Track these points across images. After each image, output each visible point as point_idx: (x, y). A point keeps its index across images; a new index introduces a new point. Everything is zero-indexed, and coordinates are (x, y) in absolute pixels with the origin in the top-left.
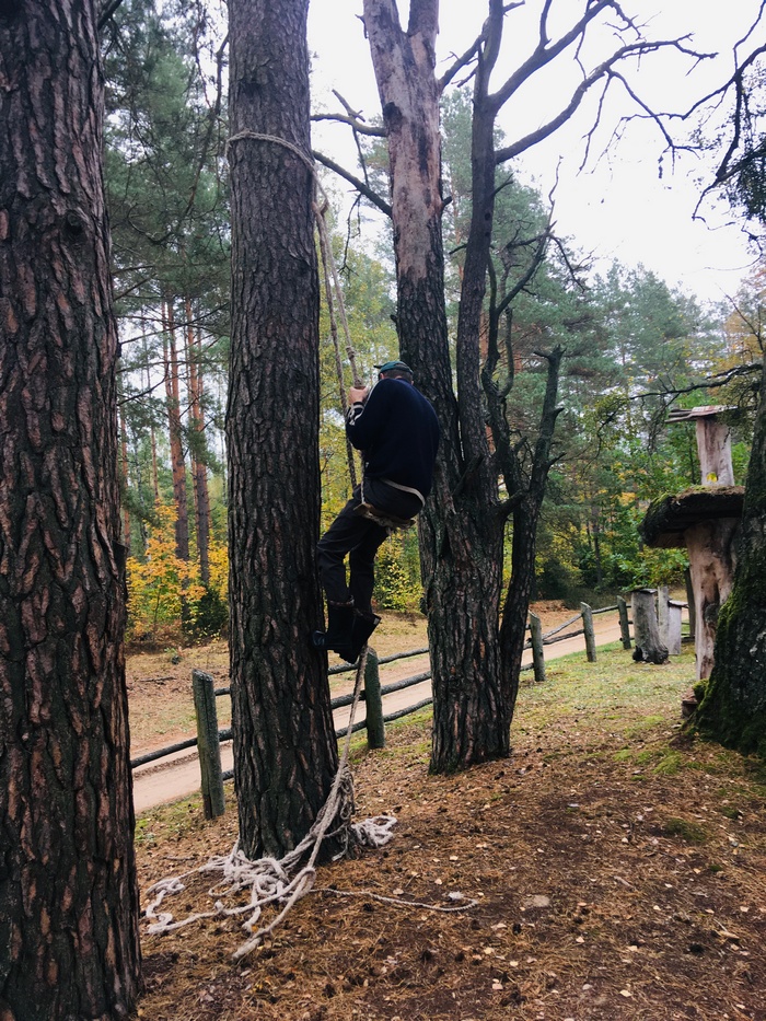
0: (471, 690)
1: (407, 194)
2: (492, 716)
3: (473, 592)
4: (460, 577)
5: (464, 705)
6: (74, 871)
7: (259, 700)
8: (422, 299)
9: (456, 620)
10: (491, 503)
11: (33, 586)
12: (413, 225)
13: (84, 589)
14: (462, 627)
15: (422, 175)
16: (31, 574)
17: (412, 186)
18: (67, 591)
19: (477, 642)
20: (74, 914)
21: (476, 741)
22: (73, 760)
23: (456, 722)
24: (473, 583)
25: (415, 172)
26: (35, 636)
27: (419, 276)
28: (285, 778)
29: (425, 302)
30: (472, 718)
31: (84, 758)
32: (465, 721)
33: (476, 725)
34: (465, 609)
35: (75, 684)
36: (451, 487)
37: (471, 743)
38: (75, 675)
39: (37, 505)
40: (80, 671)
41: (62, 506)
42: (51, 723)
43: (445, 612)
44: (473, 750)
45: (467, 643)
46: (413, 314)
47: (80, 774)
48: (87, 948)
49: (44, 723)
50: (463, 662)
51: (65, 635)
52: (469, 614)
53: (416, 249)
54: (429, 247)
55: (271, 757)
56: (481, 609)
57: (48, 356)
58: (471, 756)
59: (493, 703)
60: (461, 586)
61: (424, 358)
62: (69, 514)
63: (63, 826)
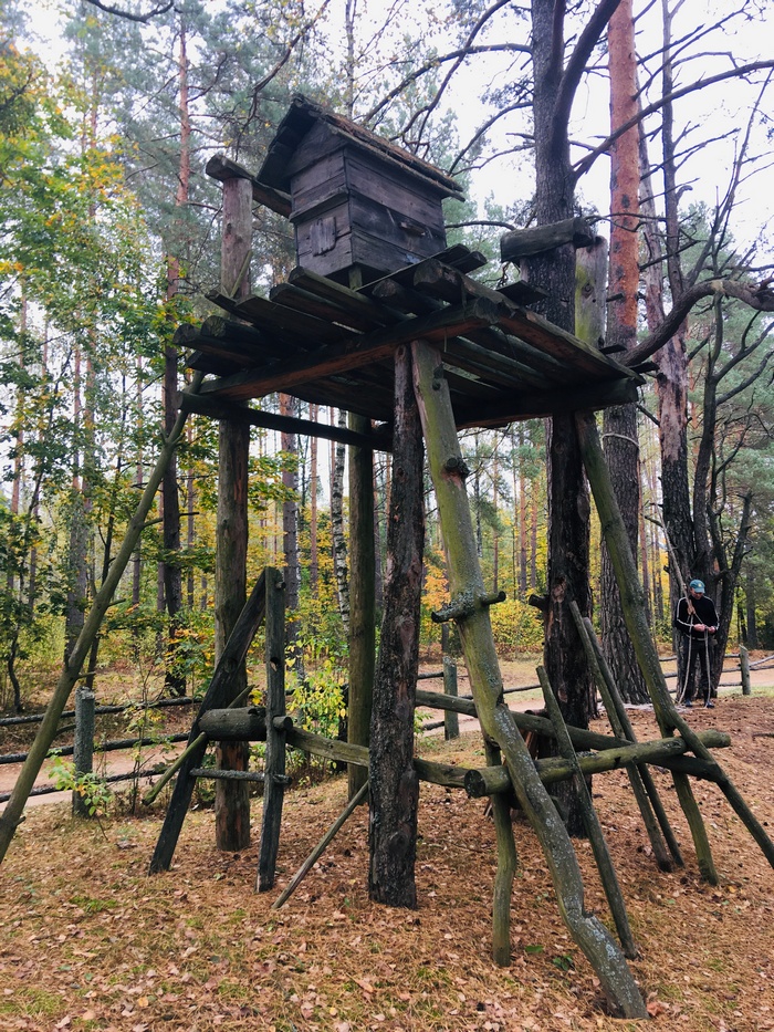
1: (668, 417)
7: (616, 647)
12: (671, 433)
15: (677, 408)
17: (671, 414)
25: (673, 407)
27: (673, 459)
28: (627, 675)
29: (677, 472)
36: (689, 566)
46: (670, 478)
53: (673, 446)
54: (680, 445)
55: (621, 668)
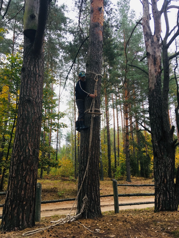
0: (162, 191)
1: (151, 71)
2: (167, 199)
3: (163, 166)
4: (159, 161)
5: (160, 195)
6: (15, 202)
8: (153, 94)
9: (159, 172)
10: (169, 143)
11: (16, 155)
12: (152, 78)
13: (23, 156)
14: (160, 175)
15: (154, 66)
16: (16, 154)
17: (152, 69)
18: (21, 156)
19: (164, 179)
20: (14, 208)
21: (162, 205)
22: (18, 183)
23: (157, 199)
24: (163, 163)
25: (153, 66)
26: (15, 163)
27: (152, 89)
29: (154, 95)
30: (162, 199)
31: (20, 184)
32: (160, 199)
33: (163, 201)
34: (161, 170)
35: (20, 171)
37: (161, 205)
38: (20, 170)
39: (18, 143)
40: (21, 169)
41: (22, 143)
42: (15, 177)
43: (156, 170)
44: (162, 207)
45: (161, 179)
46: (151, 98)
47: (19, 186)
48: (16, 215)
49: (14, 177)
50: (160, 183)
51: (19, 163)
52: (162, 171)
53: (152, 83)
54: (156, 82)
56: (165, 170)
57: (23, 120)
58: (161, 209)
59: (168, 196)
60: (160, 164)
61: (153, 108)
62: (23, 144)
63: (15, 194)
